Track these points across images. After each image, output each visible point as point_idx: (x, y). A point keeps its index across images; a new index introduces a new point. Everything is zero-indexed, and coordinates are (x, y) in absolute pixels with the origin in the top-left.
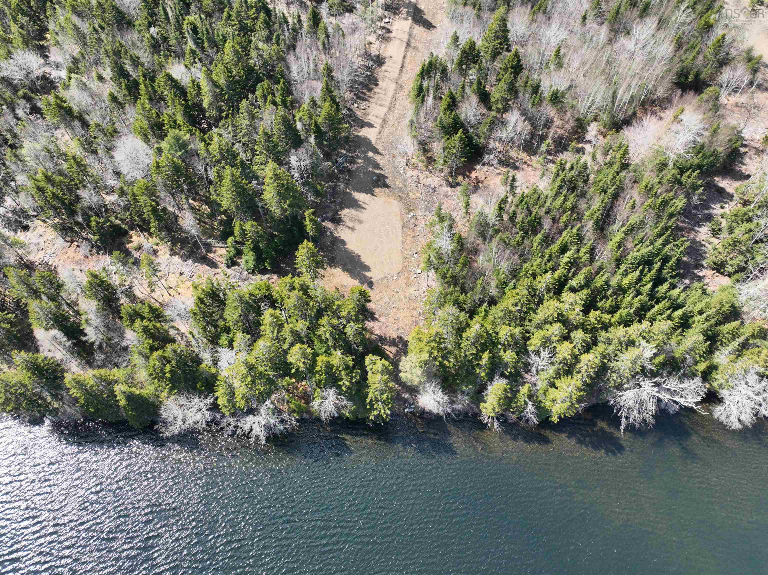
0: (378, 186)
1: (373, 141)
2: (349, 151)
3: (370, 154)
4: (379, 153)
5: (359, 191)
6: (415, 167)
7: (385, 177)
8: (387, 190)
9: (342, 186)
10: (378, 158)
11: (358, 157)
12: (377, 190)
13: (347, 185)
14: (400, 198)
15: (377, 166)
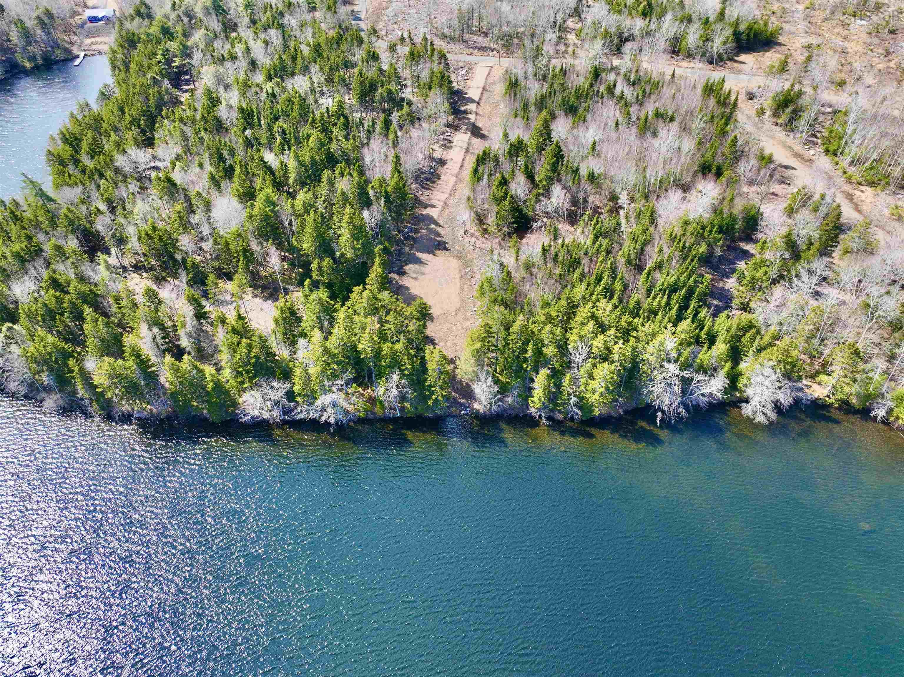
0: (439, 249)
1: (435, 217)
2: (414, 224)
3: (433, 226)
4: (440, 226)
5: (422, 252)
6: (472, 235)
7: (445, 243)
8: (447, 252)
9: (407, 249)
10: (439, 230)
11: (421, 228)
12: (438, 252)
13: (412, 247)
14: (459, 258)
15: (439, 235)
